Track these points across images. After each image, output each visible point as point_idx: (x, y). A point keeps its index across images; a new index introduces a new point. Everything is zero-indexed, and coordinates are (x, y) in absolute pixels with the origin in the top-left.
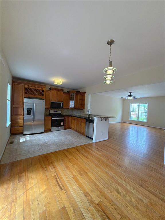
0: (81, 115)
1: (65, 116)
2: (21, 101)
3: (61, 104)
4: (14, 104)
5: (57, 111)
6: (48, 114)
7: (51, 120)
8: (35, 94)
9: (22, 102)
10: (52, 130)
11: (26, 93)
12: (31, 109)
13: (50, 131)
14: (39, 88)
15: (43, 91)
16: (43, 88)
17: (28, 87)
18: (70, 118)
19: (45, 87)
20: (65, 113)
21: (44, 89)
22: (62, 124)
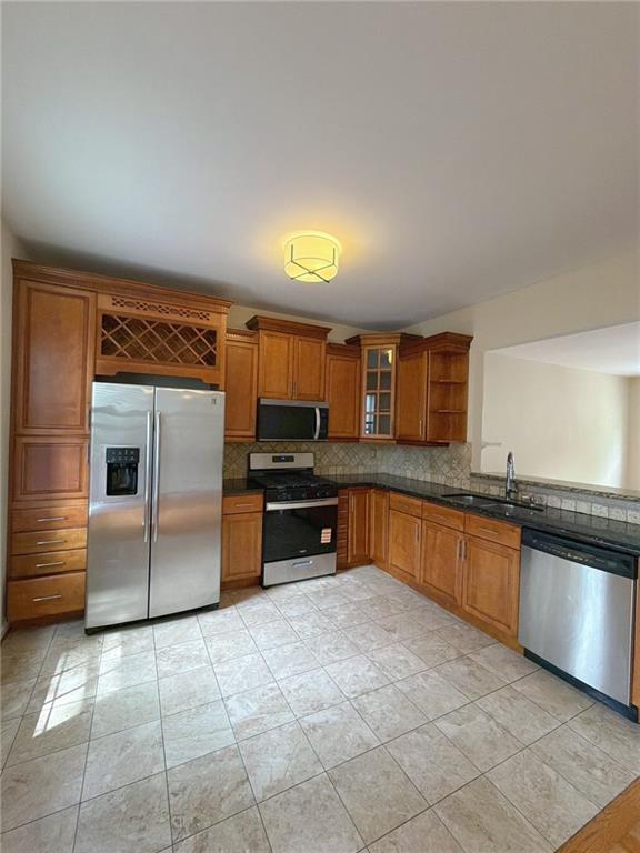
0: (441, 480)
1: (345, 486)
2: (74, 405)
3: (317, 412)
4: (26, 420)
5: (291, 459)
6: (242, 474)
7: (260, 516)
8: (162, 357)
9: (78, 408)
10: (266, 583)
11: (107, 348)
12: (138, 450)
13: (258, 584)
14: (184, 318)
15: (211, 335)
16: (213, 316)
17: (118, 308)
18: (373, 496)
19: (224, 309)
20: (336, 463)
21: (220, 322)
22: (326, 536)
